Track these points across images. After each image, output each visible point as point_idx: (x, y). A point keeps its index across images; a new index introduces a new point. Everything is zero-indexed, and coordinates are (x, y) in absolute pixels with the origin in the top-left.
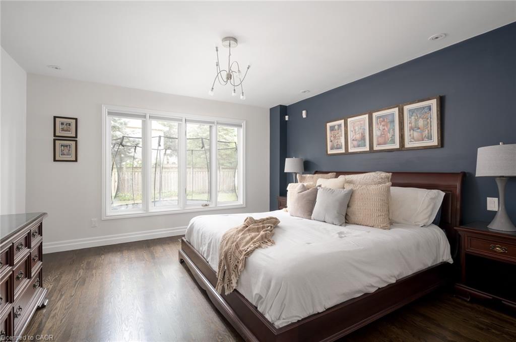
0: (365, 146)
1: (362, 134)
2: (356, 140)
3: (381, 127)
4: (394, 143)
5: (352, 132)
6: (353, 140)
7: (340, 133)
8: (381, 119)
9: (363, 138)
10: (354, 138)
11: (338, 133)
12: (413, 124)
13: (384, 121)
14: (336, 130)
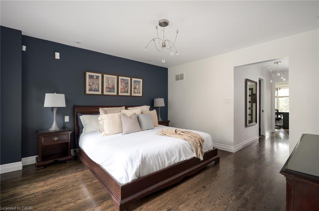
0: (114, 92)
1: (113, 86)
2: (109, 88)
3: (123, 85)
4: (128, 93)
5: (107, 83)
6: (107, 88)
7: (98, 82)
8: (123, 81)
9: (113, 88)
10: (108, 87)
11: (96, 81)
12: (135, 87)
13: (124, 82)
14: (94, 79)
